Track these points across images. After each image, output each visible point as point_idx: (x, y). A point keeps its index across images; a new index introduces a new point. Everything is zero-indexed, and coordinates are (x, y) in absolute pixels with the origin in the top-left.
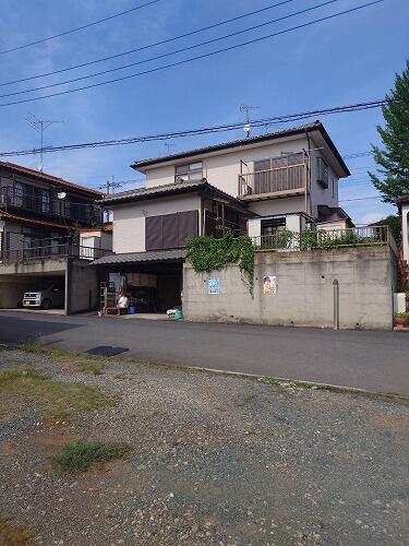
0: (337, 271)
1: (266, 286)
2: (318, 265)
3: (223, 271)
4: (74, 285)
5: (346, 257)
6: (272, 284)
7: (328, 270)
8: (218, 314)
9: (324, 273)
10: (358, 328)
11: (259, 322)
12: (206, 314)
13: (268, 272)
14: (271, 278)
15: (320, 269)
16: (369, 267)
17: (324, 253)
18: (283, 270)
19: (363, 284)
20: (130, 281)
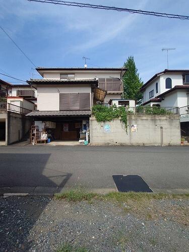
0: (161, 123)
1: (132, 129)
2: (154, 120)
3: (112, 122)
4: (11, 127)
5: (165, 118)
6: (135, 128)
7: (158, 123)
8: (109, 142)
9: (157, 124)
10: (170, 146)
11: (129, 144)
12: (103, 142)
13: (133, 123)
14: (135, 126)
15: (155, 122)
16: (173, 122)
17: (156, 116)
18: (140, 122)
19: (171, 128)
20: (47, 125)
